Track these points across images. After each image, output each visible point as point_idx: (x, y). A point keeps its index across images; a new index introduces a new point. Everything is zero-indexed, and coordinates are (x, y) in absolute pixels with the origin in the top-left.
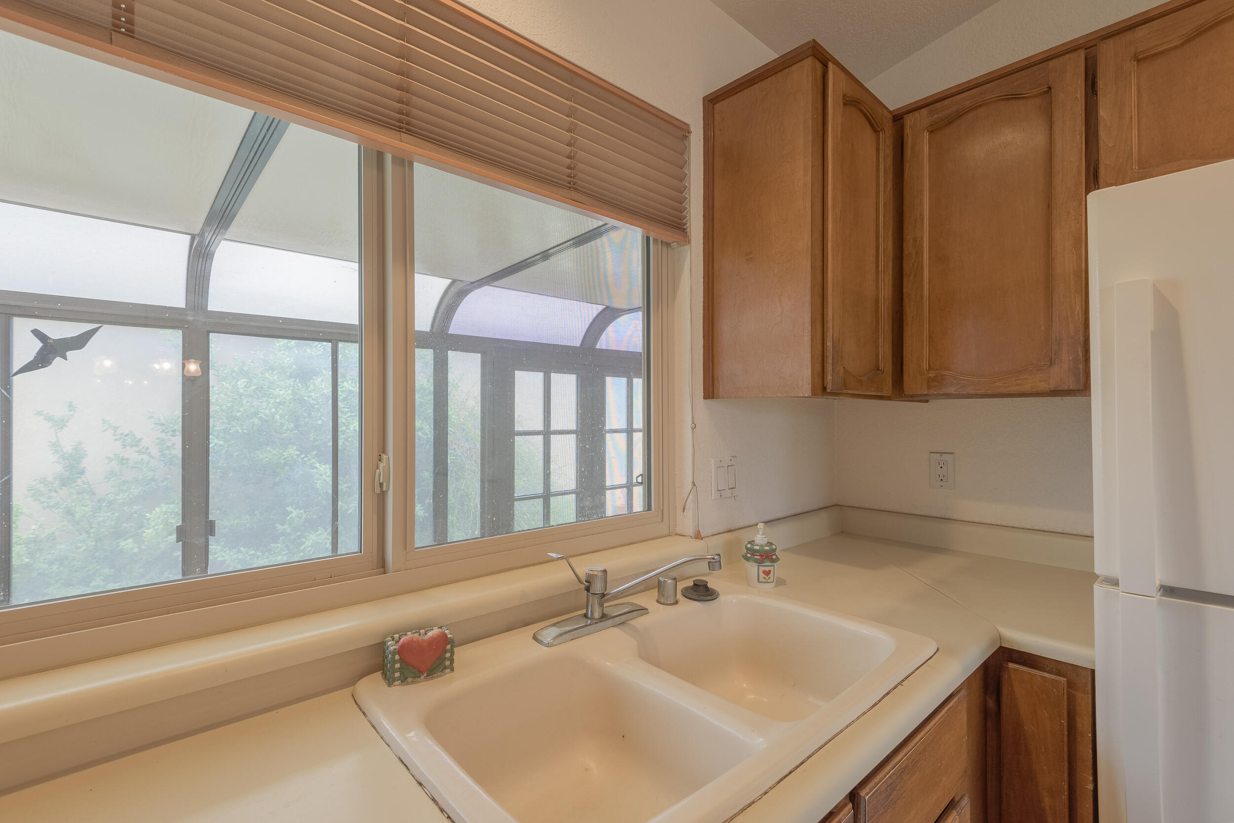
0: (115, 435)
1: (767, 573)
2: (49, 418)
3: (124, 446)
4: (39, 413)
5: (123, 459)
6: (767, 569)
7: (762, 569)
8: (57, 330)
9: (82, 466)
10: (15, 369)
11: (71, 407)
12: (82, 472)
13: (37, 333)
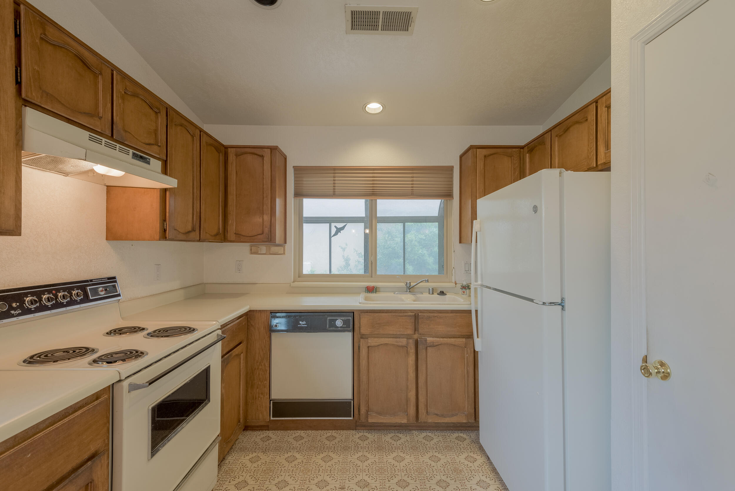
0: (357, 254)
1: (464, 292)
2: (342, 248)
3: (359, 257)
4: (340, 246)
5: (359, 261)
6: (464, 291)
7: (462, 291)
8: (340, 225)
9: (349, 263)
10: (332, 235)
11: (346, 245)
12: (350, 265)
13: (335, 226)
